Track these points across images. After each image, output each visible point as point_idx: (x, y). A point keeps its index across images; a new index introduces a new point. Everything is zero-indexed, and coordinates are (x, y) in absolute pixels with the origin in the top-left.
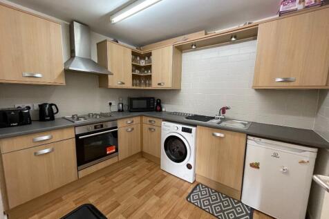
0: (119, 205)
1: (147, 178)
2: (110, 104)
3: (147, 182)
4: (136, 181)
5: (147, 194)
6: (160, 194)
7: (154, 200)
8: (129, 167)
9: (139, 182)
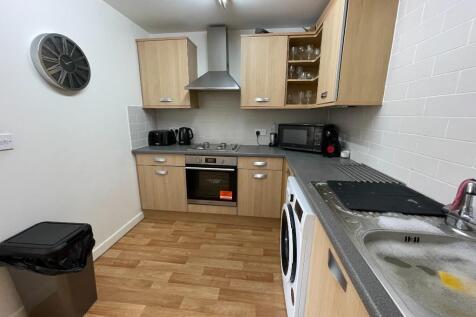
0: (184, 263)
1: (246, 261)
2: (258, 133)
3: (239, 266)
4: (230, 254)
5: (216, 278)
6: (228, 294)
7: (211, 294)
8: (250, 231)
9: (233, 257)
